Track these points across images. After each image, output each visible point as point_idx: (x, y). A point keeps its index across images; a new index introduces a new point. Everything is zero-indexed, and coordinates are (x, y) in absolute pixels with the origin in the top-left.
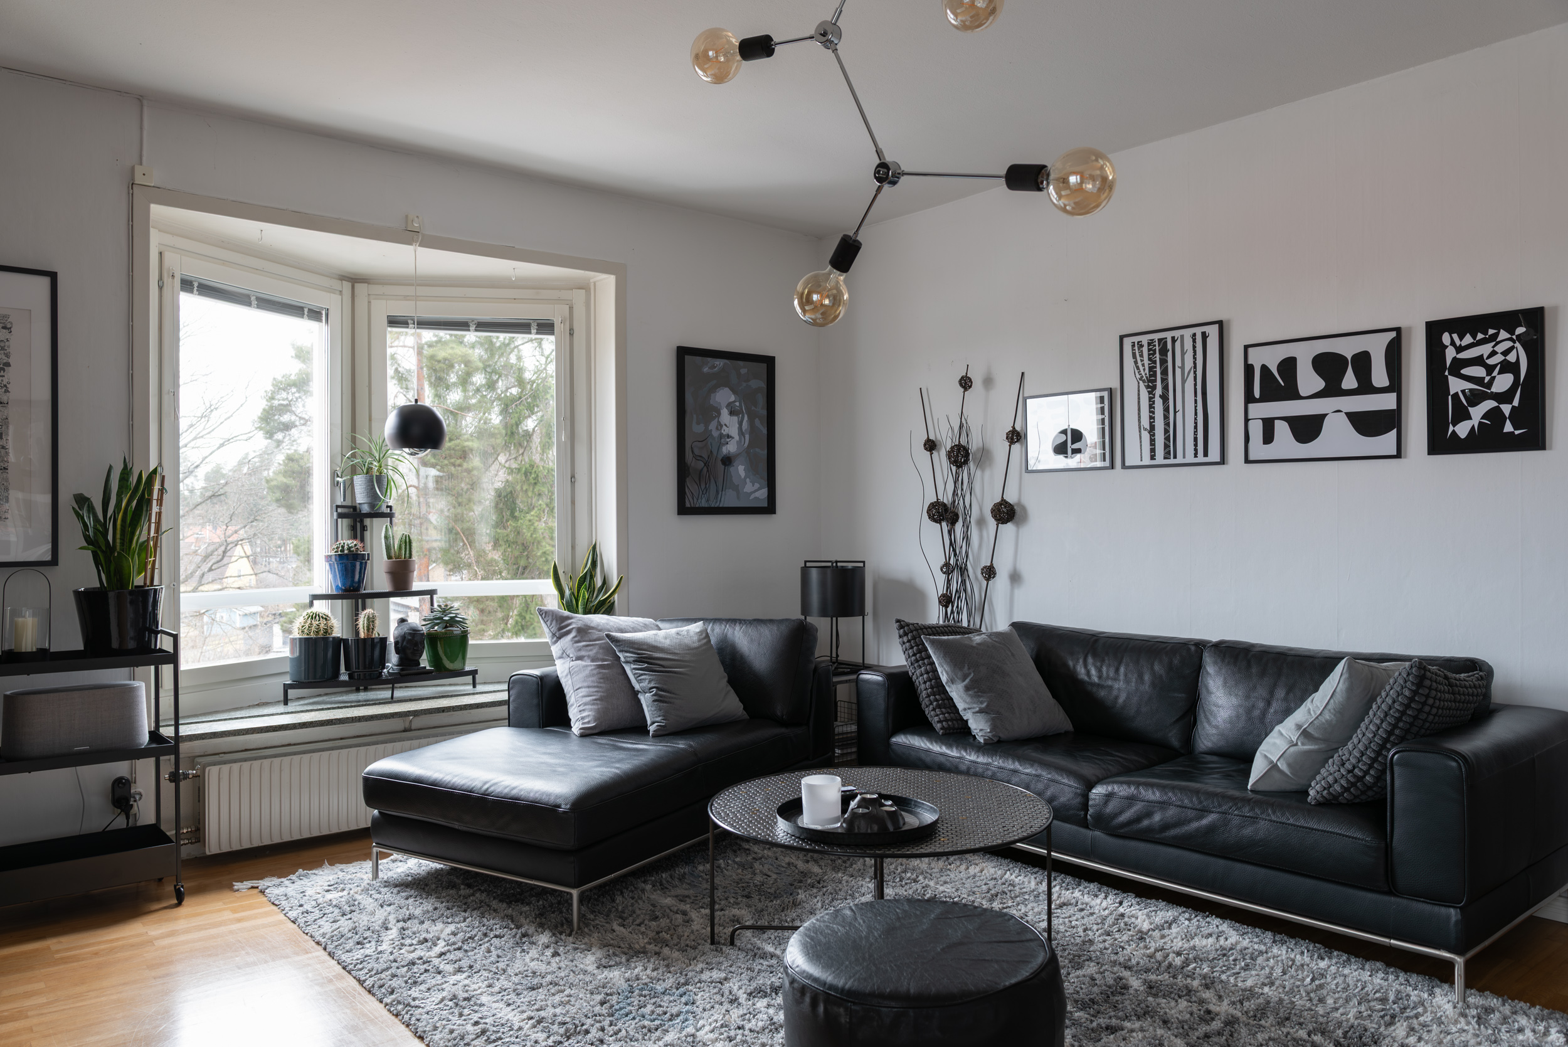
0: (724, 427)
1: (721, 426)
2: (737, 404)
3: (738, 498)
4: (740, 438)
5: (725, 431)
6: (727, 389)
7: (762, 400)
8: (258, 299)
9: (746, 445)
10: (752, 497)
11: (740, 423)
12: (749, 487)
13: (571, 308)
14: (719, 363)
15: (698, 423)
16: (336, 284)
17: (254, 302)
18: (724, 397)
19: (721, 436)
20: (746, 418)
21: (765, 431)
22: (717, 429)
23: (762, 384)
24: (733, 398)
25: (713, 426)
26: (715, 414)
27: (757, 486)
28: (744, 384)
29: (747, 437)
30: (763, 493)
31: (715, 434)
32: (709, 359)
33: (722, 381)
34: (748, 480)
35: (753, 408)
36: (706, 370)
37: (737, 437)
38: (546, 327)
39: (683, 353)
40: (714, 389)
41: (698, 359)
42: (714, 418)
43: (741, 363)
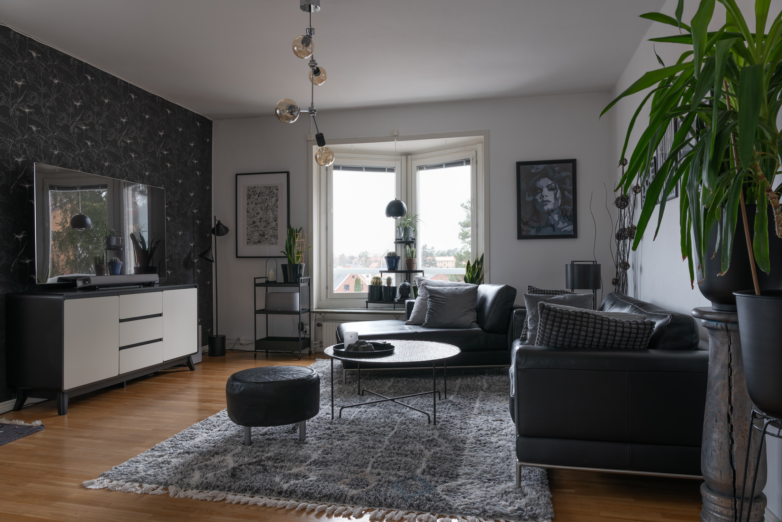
0: (545, 197)
1: (543, 197)
2: (553, 185)
3: (554, 230)
4: (555, 202)
5: (545, 199)
6: (547, 179)
7: (569, 182)
8: (365, 168)
9: (559, 204)
10: (563, 230)
11: (555, 195)
12: (561, 225)
13: (476, 152)
14: (541, 167)
15: (529, 196)
16: (399, 157)
17: (364, 169)
18: (544, 182)
19: (544, 201)
20: (559, 191)
21: (571, 197)
22: (541, 198)
23: (570, 174)
24: (550, 182)
25: (538, 197)
26: (539, 191)
27: (566, 224)
28: (558, 175)
29: (560, 201)
30: (570, 228)
31: (540, 200)
32: (535, 166)
33: (544, 175)
34: (560, 222)
35: (563, 186)
36: (533, 171)
37: (553, 201)
38: (468, 162)
39: (519, 164)
40: (539, 179)
41: (528, 167)
42: (539, 193)
43: (555, 165)
